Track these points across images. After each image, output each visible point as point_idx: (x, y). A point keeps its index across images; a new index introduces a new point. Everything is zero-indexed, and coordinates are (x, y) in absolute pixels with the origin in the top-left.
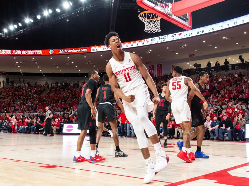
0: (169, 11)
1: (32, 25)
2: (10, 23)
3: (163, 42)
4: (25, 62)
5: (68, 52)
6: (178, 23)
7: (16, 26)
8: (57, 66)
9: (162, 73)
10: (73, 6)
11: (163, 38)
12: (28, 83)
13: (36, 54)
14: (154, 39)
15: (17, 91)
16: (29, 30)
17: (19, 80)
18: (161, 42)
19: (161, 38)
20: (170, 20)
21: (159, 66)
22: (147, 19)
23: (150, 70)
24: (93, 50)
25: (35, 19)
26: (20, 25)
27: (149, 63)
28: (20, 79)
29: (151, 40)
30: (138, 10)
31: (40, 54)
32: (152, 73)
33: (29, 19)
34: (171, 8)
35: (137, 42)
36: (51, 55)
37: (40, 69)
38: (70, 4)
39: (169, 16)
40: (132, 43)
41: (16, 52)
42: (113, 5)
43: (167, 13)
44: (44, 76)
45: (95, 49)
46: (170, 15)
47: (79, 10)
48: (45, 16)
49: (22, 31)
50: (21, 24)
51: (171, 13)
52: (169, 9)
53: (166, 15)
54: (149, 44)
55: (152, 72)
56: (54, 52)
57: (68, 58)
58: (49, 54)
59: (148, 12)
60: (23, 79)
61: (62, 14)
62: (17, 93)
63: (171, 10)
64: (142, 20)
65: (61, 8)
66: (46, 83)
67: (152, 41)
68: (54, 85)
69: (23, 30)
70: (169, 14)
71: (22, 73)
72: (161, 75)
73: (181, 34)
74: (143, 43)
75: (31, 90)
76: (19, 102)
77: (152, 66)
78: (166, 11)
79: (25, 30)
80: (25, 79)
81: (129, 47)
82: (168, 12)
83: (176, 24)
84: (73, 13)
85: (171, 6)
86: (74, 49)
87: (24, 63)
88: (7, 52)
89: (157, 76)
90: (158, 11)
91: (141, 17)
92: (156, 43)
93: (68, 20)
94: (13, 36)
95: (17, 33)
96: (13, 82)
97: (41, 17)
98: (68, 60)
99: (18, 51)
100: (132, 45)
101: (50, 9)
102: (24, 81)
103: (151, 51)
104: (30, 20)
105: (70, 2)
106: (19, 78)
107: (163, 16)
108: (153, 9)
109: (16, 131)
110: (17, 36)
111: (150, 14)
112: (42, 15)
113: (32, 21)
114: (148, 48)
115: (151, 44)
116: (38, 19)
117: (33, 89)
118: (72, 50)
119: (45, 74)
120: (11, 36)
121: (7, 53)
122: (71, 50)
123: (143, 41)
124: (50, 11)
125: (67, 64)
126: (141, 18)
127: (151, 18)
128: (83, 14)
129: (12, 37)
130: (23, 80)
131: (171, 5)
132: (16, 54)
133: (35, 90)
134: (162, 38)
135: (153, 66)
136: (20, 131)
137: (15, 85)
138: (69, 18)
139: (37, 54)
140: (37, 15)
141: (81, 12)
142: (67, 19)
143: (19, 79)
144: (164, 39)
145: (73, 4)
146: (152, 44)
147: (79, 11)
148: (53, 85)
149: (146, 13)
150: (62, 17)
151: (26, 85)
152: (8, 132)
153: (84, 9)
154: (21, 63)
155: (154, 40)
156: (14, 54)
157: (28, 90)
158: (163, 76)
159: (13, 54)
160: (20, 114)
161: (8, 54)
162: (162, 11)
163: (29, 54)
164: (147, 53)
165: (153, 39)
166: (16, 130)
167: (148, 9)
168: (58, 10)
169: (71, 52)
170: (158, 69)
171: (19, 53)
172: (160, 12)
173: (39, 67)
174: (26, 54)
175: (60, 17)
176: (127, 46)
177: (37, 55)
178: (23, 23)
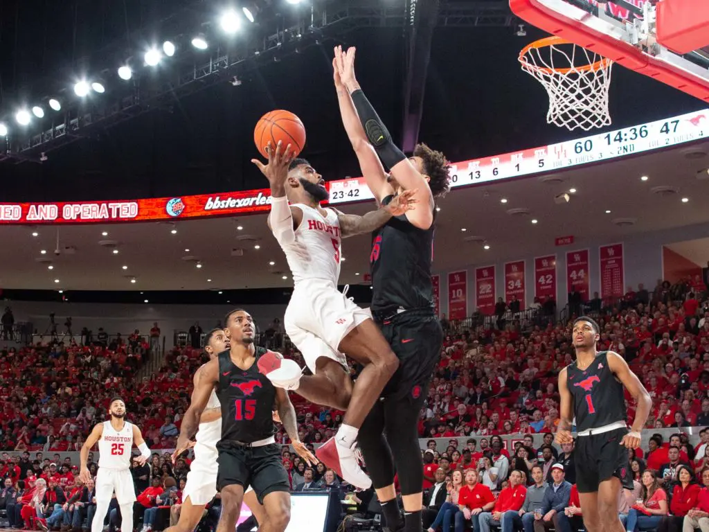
0: (643, 32)
1: (97, 103)
2: (18, 103)
3: (626, 153)
4: (72, 247)
5: (240, 205)
6: (683, 82)
7: (39, 112)
8: (196, 262)
9: (622, 282)
10: (257, 24)
11: (623, 136)
12: (85, 332)
13: (114, 216)
14: (588, 143)
15: (44, 365)
16: (87, 124)
17: (53, 322)
18: (615, 155)
19: (615, 140)
20: (648, 71)
21: (611, 252)
22: (555, 68)
23: (574, 272)
24: (339, 195)
25: (111, 80)
26: (55, 105)
27: (569, 241)
28: (55, 317)
29: (576, 148)
30: (519, 29)
31: (129, 216)
32: (581, 282)
33: (90, 82)
34: (654, 21)
35: (516, 157)
36: (172, 219)
37: (132, 277)
38: (245, 17)
39: (643, 53)
40: (495, 160)
41: (41, 210)
42: (415, 15)
43: (636, 42)
44: (146, 301)
45: (347, 191)
46: (649, 50)
47: (280, 38)
48: (149, 68)
49: (61, 130)
50: (59, 101)
51: (652, 40)
52: (645, 25)
53: (634, 52)
54: (565, 164)
55: (579, 278)
56: (184, 207)
57: (240, 228)
58: (165, 217)
59: (556, 43)
60: (65, 318)
61: (214, 58)
62: (42, 372)
63: (654, 30)
64: (535, 73)
65: (210, 35)
66: (153, 330)
67: (579, 150)
68: (184, 338)
69: (67, 124)
70: (645, 48)
71: (61, 292)
72: (617, 290)
73: (701, 120)
74: (541, 162)
75: (98, 359)
76: (49, 408)
77: (579, 253)
78: (631, 35)
79: (74, 125)
80: (73, 318)
81: (483, 179)
82: (639, 39)
83: (676, 86)
84: (257, 53)
85: (653, 14)
86: (260, 194)
87: (71, 251)
88: (5, 213)
89: (600, 297)
90: (599, 36)
91: (530, 61)
92: (596, 158)
93: (238, 80)
94: (29, 148)
95: (43, 136)
96: (27, 330)
97: (134, 74)
98: (240, 237)
99: (48, 207)
100: (495, 172)
101: (170, 41)
102: (68, 324)
103: (573, 191)
104: (91, 85)
105: (246, 10)
106: (52, 313)
107: (621, 54)
108: (576, 27)
109: (38, 524)
110: (43, 148)
111: (567, 48)
112: (137, 64)
113: (100, 88)
114: (561, 181)
115: (574, 163)
116: (123, 81)
117: (103, 354)
118: (253, 199)
119: (149, 294)
120: (21, 149)
121: (7, 215)
122: (251, 196)
123: (539, 152)
124: (170, 48)
125: (234, 253)
126: (530, 68)
127: (572, 64)
128: (297, 54)
129: (26, 153)
130: (66, 321)
131: (654, 8)
132: (38, 218)
133: (110, 357)
134: (620, 140)
135: (584, 255)
136: (54, 523)
137: (36, 339)
138: (242, 70)
139: (121, 216)
140: (119, 66)
141: (288, 45)
142: (235, 77)
143: (52, 315)
144: (629, 142)
145: (258, 17)
146: (578, 163)
147: (279, 44)
148: (181, 338)
149: (549, 47)
150: (213, 70)
151: (78, 339)
152: (10, 526)
153: (300, 36)
154: (58, 254)
155: (588, 148)
156: (33, 219)
157: (83, 358)
158: (627, 294)
159: (28, 218)
160: (55, 452)
161: (11, 218)
162: (616, 35)
163: (90, 217)
164: (557, 201)
165: (583, 146)
166: (39, 517)
167: (556, 32)
168: (200, 44)
169: (251, 204)
170: (604, 264)
171: (52, 216)
172: (605, 40)
173: (125, 268)
174: (79, 216)
175: (207, 71)
176: (475, 175)
177: (119, 221)
178: (66, 98)
